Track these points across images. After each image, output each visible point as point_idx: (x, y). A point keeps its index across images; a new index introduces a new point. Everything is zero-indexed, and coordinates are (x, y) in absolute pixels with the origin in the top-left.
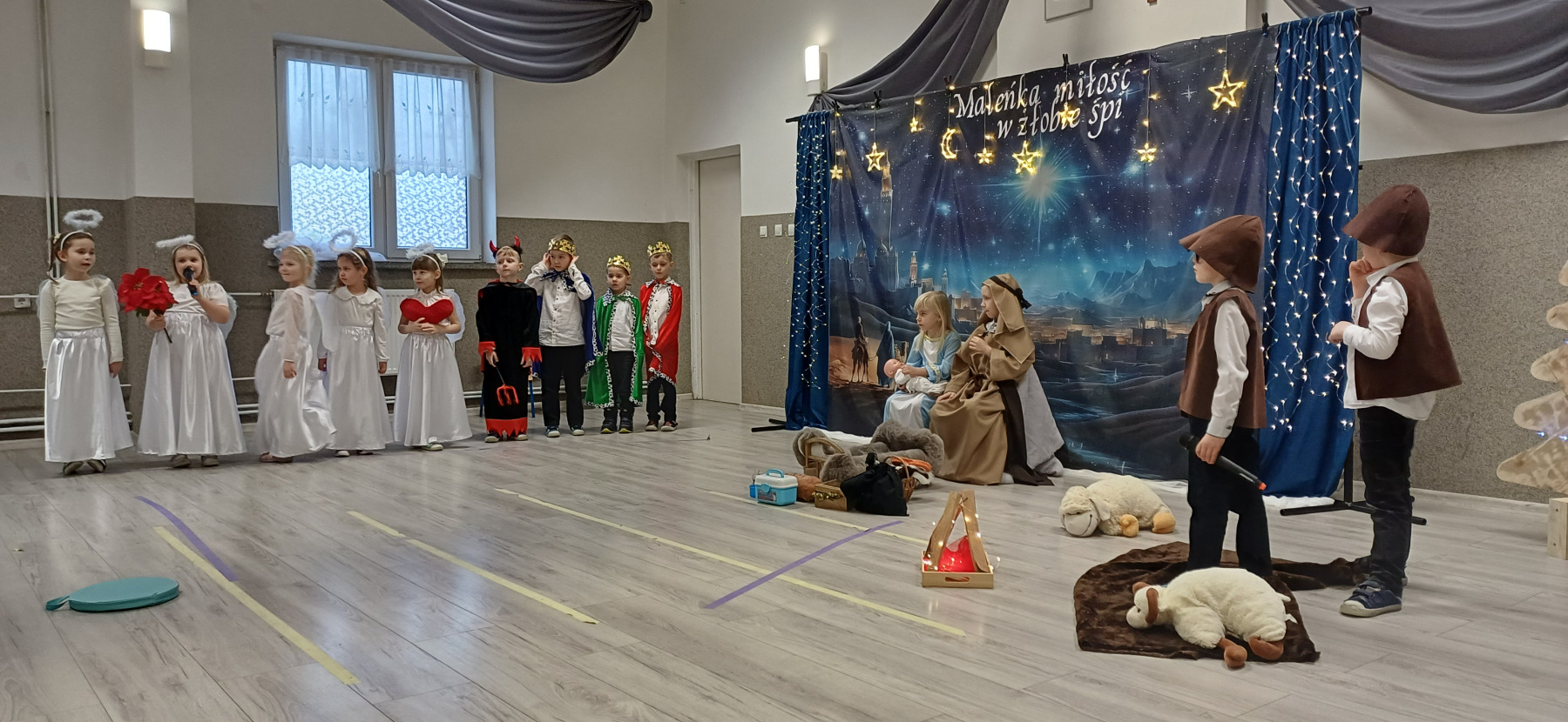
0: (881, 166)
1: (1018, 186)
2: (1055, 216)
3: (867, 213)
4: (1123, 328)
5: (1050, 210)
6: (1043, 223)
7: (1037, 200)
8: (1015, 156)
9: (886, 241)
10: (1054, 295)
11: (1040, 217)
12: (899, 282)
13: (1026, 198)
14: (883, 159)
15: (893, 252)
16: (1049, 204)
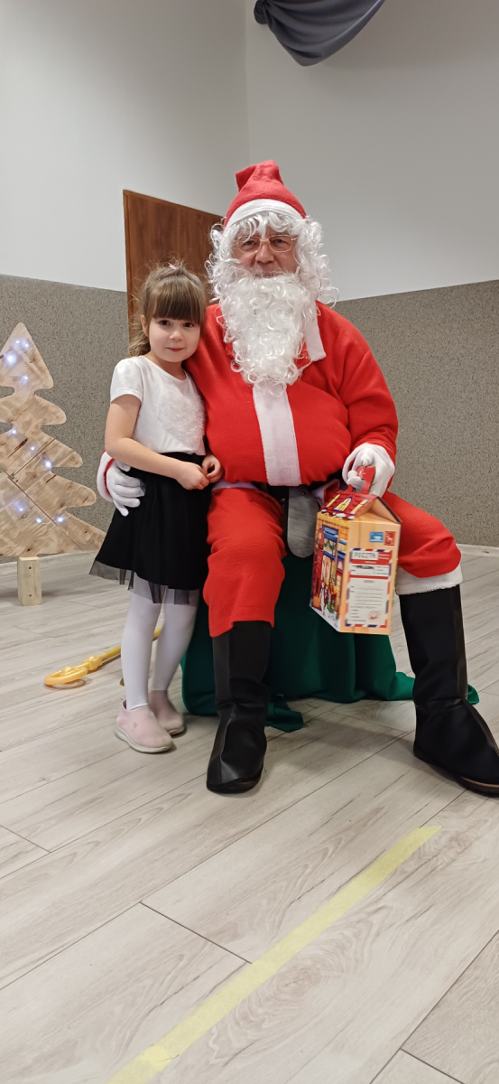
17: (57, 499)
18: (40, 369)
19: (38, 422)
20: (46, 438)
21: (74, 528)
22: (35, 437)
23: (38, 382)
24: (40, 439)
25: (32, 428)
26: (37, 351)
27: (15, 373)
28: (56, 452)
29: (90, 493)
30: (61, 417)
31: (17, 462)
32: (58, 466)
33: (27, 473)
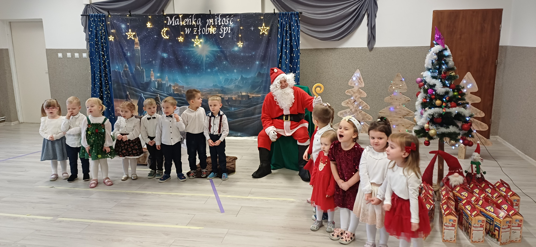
0: (133, 37)
1: (195, 50)
2: (210, 61)
3: (129, 54)
4: (235, 95)
5: (208, 59)
6: (205, 63)
7: (202, 55)
8: (193, 40)
9: (139, 65)
10: (211, 85)
11: (204, 61)
12: (146, 80)
13: (198, 55)
14: (134, 36)
15: (142, 69)
16: (207, 57)
17: (362, 118)
18: (361, 81)
19: (359, 96)
20: (361, 100)
21: (366, 127)
22: (358, 100)
23: (360, 85)
24: (359, 101)
25: (357, 98)
26: (361, 77)
27: (355, 83)
28: (363, 105)
29: (371, 118)
30: (365, 95)
31: (353, 106)
32: (363, 109)
33: (355, 110)
